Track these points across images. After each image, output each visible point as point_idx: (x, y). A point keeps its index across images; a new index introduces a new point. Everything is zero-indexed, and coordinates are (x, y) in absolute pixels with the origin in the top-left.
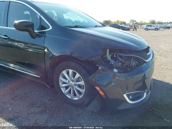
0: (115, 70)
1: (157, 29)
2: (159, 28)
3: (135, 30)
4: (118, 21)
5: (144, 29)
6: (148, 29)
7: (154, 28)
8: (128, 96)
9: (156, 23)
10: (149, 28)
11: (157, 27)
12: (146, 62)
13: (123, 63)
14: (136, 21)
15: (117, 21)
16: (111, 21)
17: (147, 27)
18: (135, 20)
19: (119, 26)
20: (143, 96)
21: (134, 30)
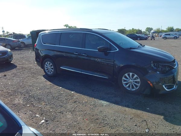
0: (158, 72)
1: (176, 38)
2: (178, 37)
3: (153, 39)
4: (133, 29)
5: (162, 38)
6: (166, 38)
7: (173, 37)
8: (165, 86)
9: (174, 31)
10: (167, 36)
11: (176, 35)
12: (174, 68)
13: (162, 69)
14: (153, 29)
15: (131, 29)
16: (125, 30)
17: (165, 36)
18: (151, 28)
19: (136, 35)
20: (173, 87)
21: (151, 40)
